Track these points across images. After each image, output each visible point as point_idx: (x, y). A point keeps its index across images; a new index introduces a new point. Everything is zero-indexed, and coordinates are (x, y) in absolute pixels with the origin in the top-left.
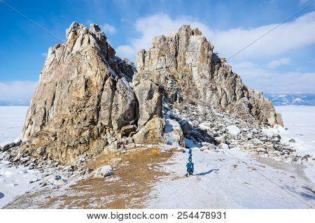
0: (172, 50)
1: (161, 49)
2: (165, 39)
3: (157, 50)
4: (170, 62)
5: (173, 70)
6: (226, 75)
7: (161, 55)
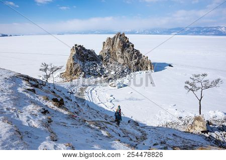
0: (112, 43)
1: (108, 43)
2: (110, 38)
3: (106, 43)
4: (110, 47)
5: (111, 50)
6: (128, 52)
7: (107, 45)
